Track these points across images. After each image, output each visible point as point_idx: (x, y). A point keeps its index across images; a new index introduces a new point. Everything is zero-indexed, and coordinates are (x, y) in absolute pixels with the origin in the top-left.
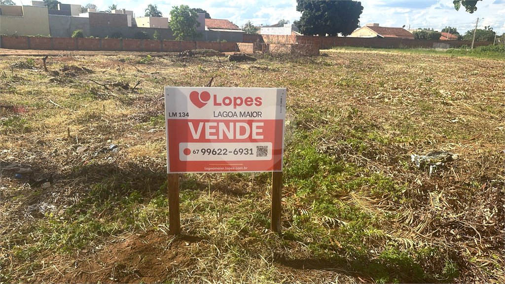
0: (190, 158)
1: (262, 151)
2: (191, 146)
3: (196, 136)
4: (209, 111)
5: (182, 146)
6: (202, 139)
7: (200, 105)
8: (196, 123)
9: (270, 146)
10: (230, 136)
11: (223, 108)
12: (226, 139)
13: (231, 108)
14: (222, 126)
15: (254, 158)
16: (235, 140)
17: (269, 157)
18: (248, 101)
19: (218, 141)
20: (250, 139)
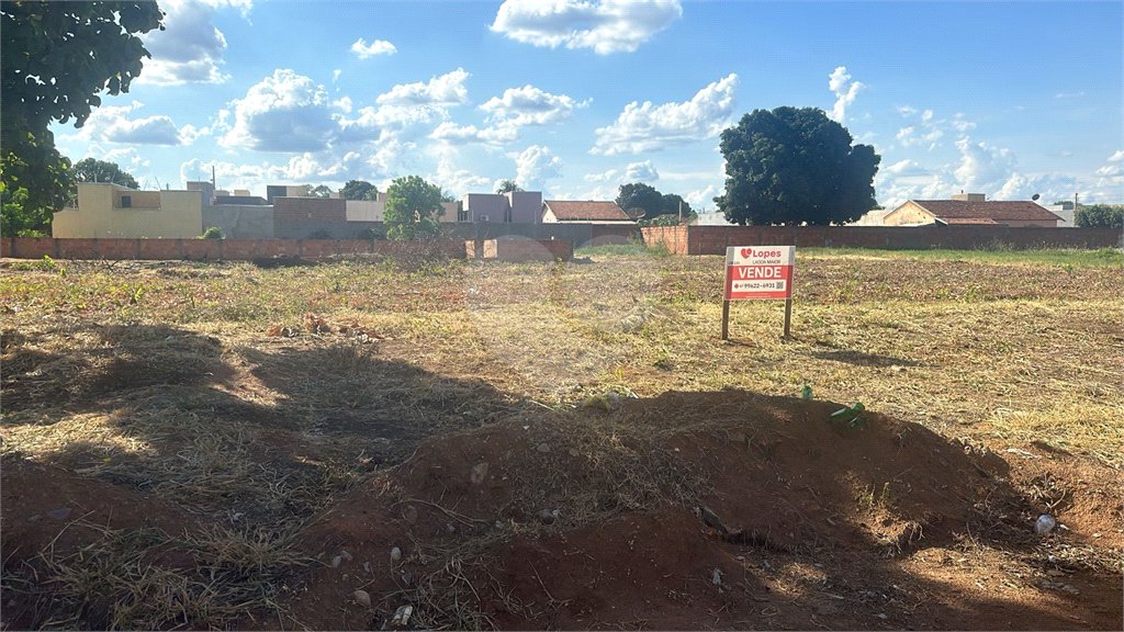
0: (739, 290)
1: (780, 285)
2: (739, 282)
3: (742, 276)
4: (751, 260)
5: (734, 283)
6: (746, 278)
7: (746, 257)
8: (743, 268)
9: (785, 282)
10: (761, 275)
11: (758, 258)
12: (759, 278)
13: (762, 258)
14: (757, 269)
15: (775, 289)
16: (764, 278)
17: (784, 289)
18: (773, 254)
19: (754, 279)
20: (773, 278)
